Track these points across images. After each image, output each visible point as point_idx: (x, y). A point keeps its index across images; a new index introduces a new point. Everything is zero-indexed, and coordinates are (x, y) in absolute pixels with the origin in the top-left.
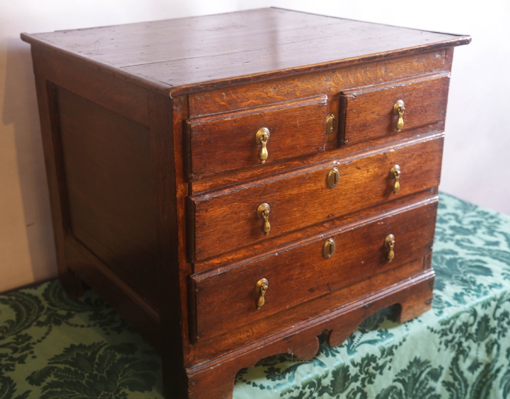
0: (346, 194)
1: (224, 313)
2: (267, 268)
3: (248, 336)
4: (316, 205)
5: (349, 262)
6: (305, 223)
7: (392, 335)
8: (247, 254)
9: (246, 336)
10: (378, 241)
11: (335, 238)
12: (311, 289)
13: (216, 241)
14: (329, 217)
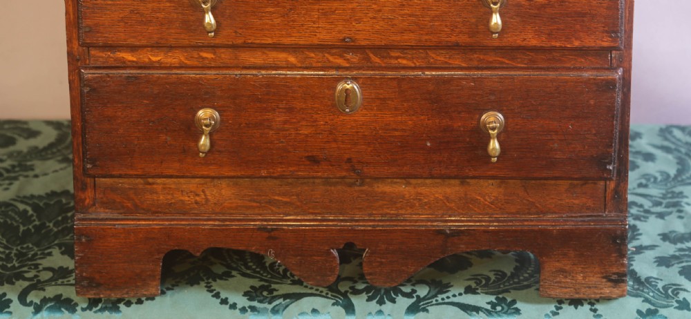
0: (380, 11)
1: (136, 143)
2: (219, 93)
3: (196, 203)
4: (315, 15)
5: (397, 133)
6: (293, 39)
7: (517, 311)
8: (188, 62)
9: (193, 201)
10: (462, 115)
11: (361, 81)
12: (312, 156)
13: (119, 22)
14: (344, 40)
